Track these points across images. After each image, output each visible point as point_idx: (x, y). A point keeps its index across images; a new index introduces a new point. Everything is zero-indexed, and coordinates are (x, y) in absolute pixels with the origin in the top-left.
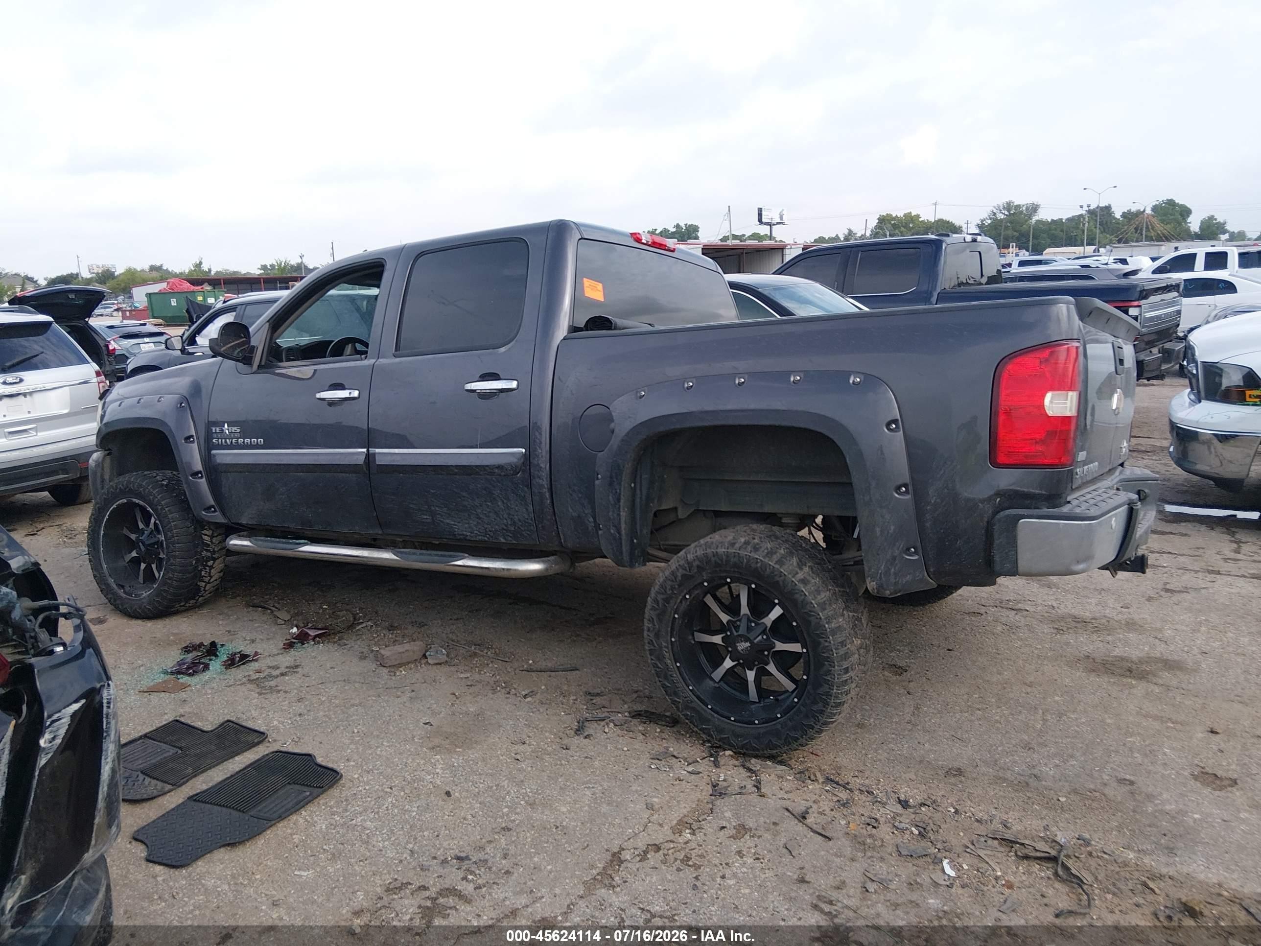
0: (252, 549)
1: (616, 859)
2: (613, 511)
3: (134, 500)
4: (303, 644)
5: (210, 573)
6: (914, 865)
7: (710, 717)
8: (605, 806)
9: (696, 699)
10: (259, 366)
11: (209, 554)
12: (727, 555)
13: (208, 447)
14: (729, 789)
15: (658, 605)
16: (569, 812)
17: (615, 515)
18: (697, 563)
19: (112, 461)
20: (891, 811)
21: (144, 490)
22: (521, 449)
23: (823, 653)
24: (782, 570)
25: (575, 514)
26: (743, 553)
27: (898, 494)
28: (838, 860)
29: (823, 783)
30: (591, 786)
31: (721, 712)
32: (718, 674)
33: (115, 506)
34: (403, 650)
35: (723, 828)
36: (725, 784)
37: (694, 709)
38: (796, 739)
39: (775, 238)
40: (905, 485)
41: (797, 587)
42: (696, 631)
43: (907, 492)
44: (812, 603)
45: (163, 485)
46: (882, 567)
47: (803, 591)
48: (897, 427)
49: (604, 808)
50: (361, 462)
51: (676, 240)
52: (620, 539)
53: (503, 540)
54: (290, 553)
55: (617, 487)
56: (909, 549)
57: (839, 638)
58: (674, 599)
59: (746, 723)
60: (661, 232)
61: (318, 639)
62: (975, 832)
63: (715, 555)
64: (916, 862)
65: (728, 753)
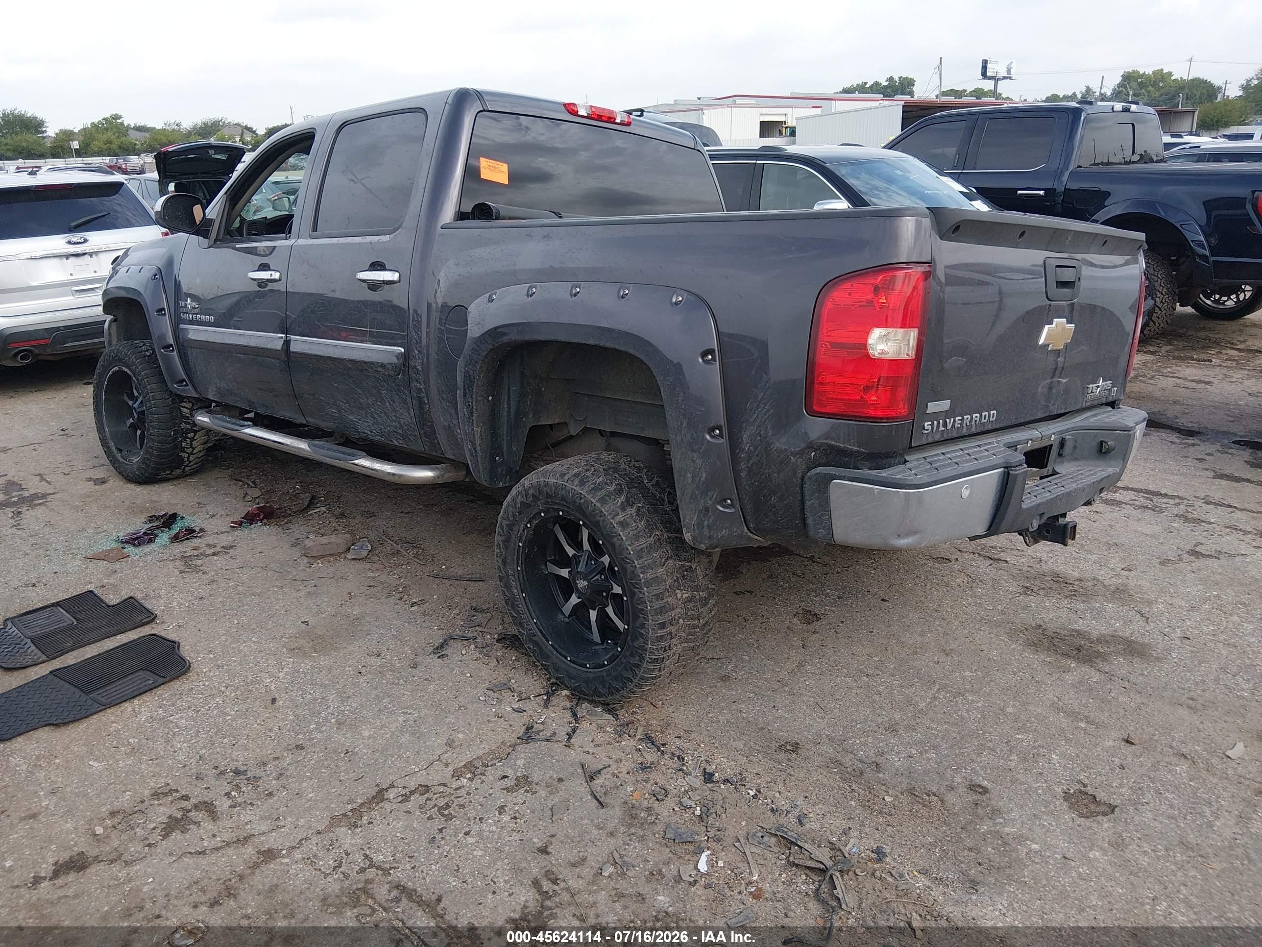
0: (210, 426)
1: (380, 796)
2: (468, 425)
3: (124, 368)
4: (251, 524)
5: (191, 444)
6: (671, 851)
7: (549, 654)
8: (407, 736)
9: (539, 633)
10: (215, 241)
11: (189, 426)
12: (556, 485)
13: (177, 321)
14: (541, 734)
15: (503, 531)
16: (370, 737)
17: (470, 429)
18: (531, 492)
19: (118, 327)
20: (688, 784)
21: (129, 359)
22: (400, 348)
23: (638, 604)
24: (603, 510)
25: (446, 424)
26: (569, 485)
27: (712, 437)
28: (595, 832)
29: (640, 739)
30: (409, 712)
31: (559, 650)
32: (568, 608)
33: (110, 373)
34: (326, 541)
35: (506, 777)
36: (541, 727)
37: (536, 643)
38: (618, 691)
39: (1000, 94)
40: (720, 428)
41: (614, 530)
42: (549, 561)
43: (721, 435)
44: (628, 549)
45: (145, 356)
46: (695, 519)
47: (620, 535)
48: (714, 359)
49: (405, 739)
50: (279, 347)
51: (882, 96)
52: (476, 456)
53: (396, 443)
54: (235, 434)
55: (470, 399)
56: (725, 500)
57: (655, 589)
58: (516, 526)
59: (579, 665)
60: (872, 85)
61: (265, 520)
62: (760, 824)
63: (547, 484)
64: (677, 848)
65: (565, 692)
